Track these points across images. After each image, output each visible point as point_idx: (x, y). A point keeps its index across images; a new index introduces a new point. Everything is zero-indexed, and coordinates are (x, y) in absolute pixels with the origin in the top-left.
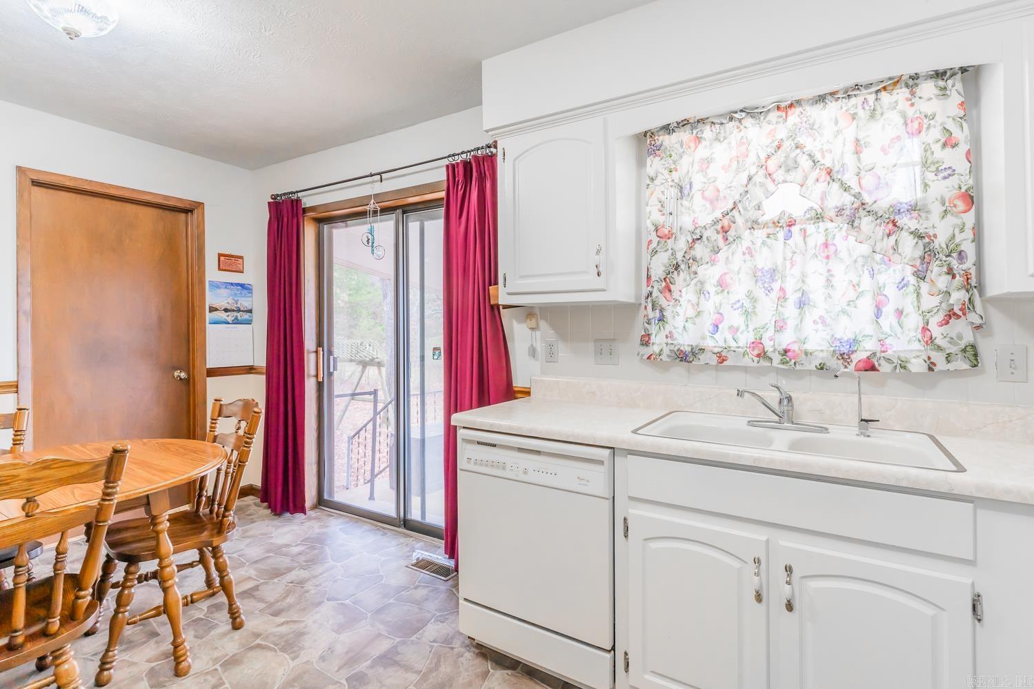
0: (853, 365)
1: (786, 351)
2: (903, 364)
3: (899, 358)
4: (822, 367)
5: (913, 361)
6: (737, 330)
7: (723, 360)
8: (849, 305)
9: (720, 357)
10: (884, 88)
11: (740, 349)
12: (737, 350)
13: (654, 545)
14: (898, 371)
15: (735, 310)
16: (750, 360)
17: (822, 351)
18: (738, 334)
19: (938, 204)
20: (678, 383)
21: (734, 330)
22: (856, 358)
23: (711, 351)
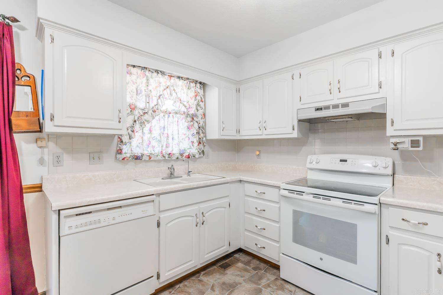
0: (184, 157)
1: (170, 154)
2: (194, 156)
3: (193, 154)
4: (178, 158)
5: (197, 155)
6: (154, 147)
7: (151, 158)
8: (182, 140)
9: (149, 157)
10: (191, 82)
11: (155, 154)
12: (154, 154)
13: (169, 225)
14: (192, 158)
15: (153, 140)
16: (160, 157)
17: (178, 153)
18: (155, 148)
19: (200, 115)
20: (133, 168)
21: (153, 147)
22: (185, 155)
23: (146, 155)
